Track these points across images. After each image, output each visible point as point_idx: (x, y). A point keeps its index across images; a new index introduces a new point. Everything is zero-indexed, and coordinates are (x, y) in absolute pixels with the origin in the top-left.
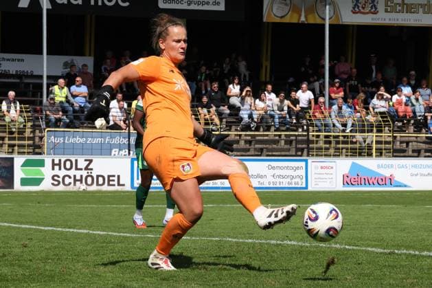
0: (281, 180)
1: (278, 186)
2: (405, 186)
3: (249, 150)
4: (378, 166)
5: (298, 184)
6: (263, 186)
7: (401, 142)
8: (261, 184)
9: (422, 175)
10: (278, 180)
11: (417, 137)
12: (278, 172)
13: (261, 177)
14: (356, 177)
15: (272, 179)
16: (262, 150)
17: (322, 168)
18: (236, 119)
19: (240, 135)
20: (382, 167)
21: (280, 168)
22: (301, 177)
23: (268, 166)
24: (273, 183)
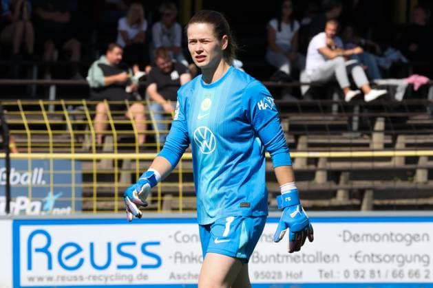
0: (376, 267)
1: (368, 279)
3: (334, 194)
5: (417, 274)
8: (326, 275)
10: (368, 266)
13: (326, 259)
15: (353, 265)
16: (360, 194)
21: (373, 238)
22: (425, 259)
23: (342, 234)
24: (357, 273)
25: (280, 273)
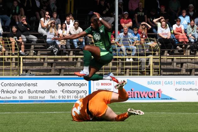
0: (69, 95)
1: (66, 99)
2: (171, 99)
3: (50, 70)
4: (149, 83)
6: (54, 99)
7: (177, 63)
8: (53, 97)
9: (184, 90)
10: (66, 94)
11: (192, 59)
12: (66, 88)
13: (53, 92)
14: (130, 92)
15: (62, 94)
16: (60, 70)
17: (102, 84)
18: (43, 45)
19: (44, 59)
20: (152, 83)
21: (68, 85)
22: (85, 92)
23: (58, 83)
24: (63, 97)
25: (37, 97)
